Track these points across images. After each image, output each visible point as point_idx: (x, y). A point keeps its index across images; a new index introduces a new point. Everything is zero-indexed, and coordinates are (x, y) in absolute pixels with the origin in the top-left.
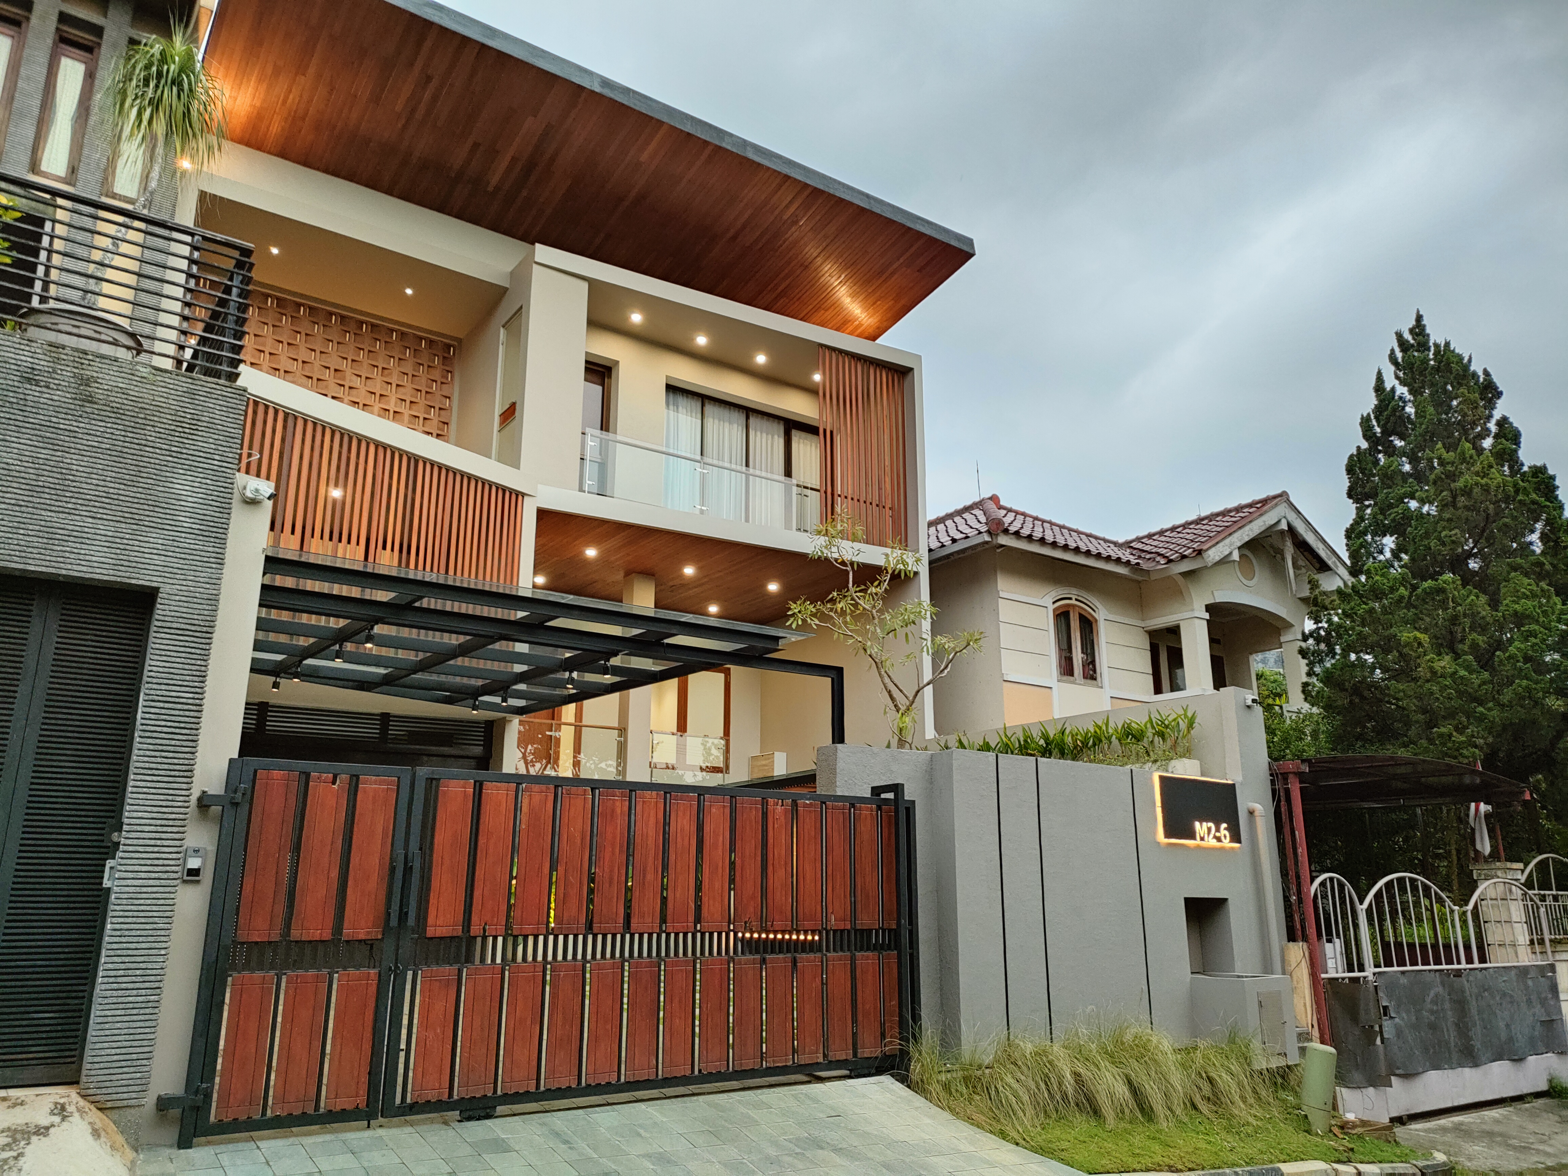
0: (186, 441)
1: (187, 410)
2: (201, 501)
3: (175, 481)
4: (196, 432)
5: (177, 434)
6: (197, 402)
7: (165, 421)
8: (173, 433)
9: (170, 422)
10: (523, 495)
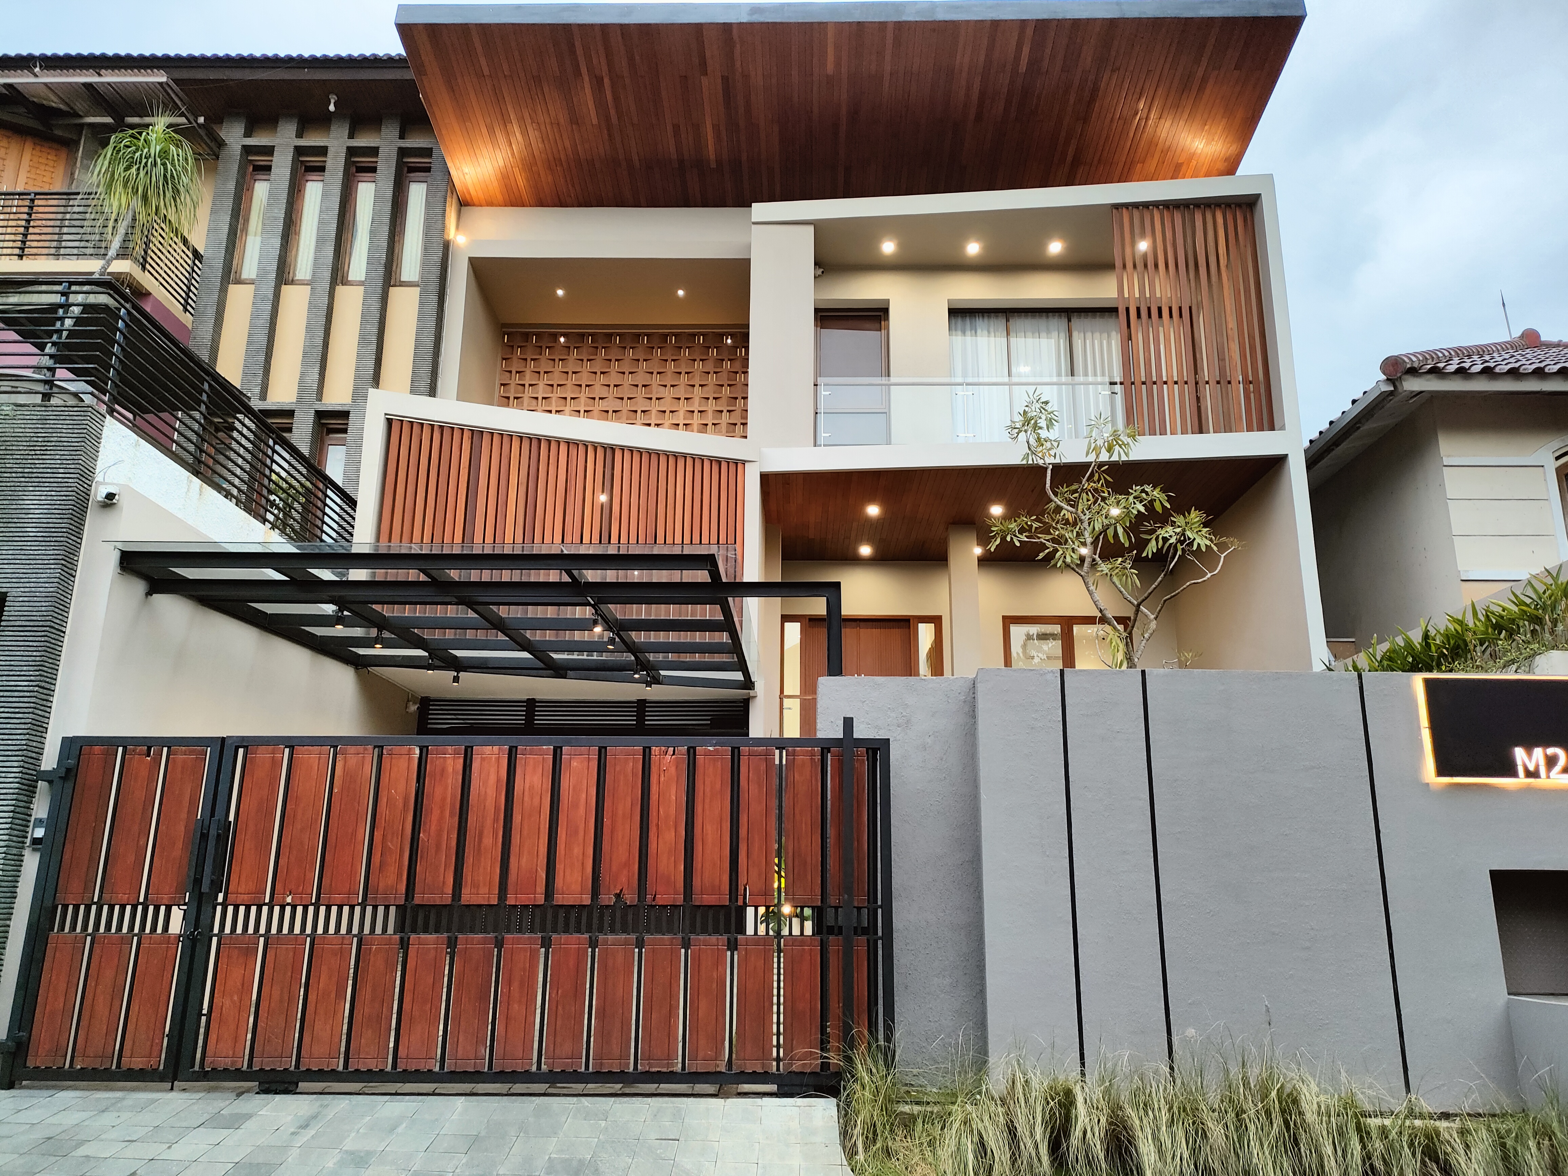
0: (37, 462)
1: (39, 435)
2: (45, 511)
3: (25, 498)
4: (45, 452)
5: (30, 457)
6: (47, 426)
7: (21, 448)
8: (26, 457)
9: (25, 448)
10: (743, 462)
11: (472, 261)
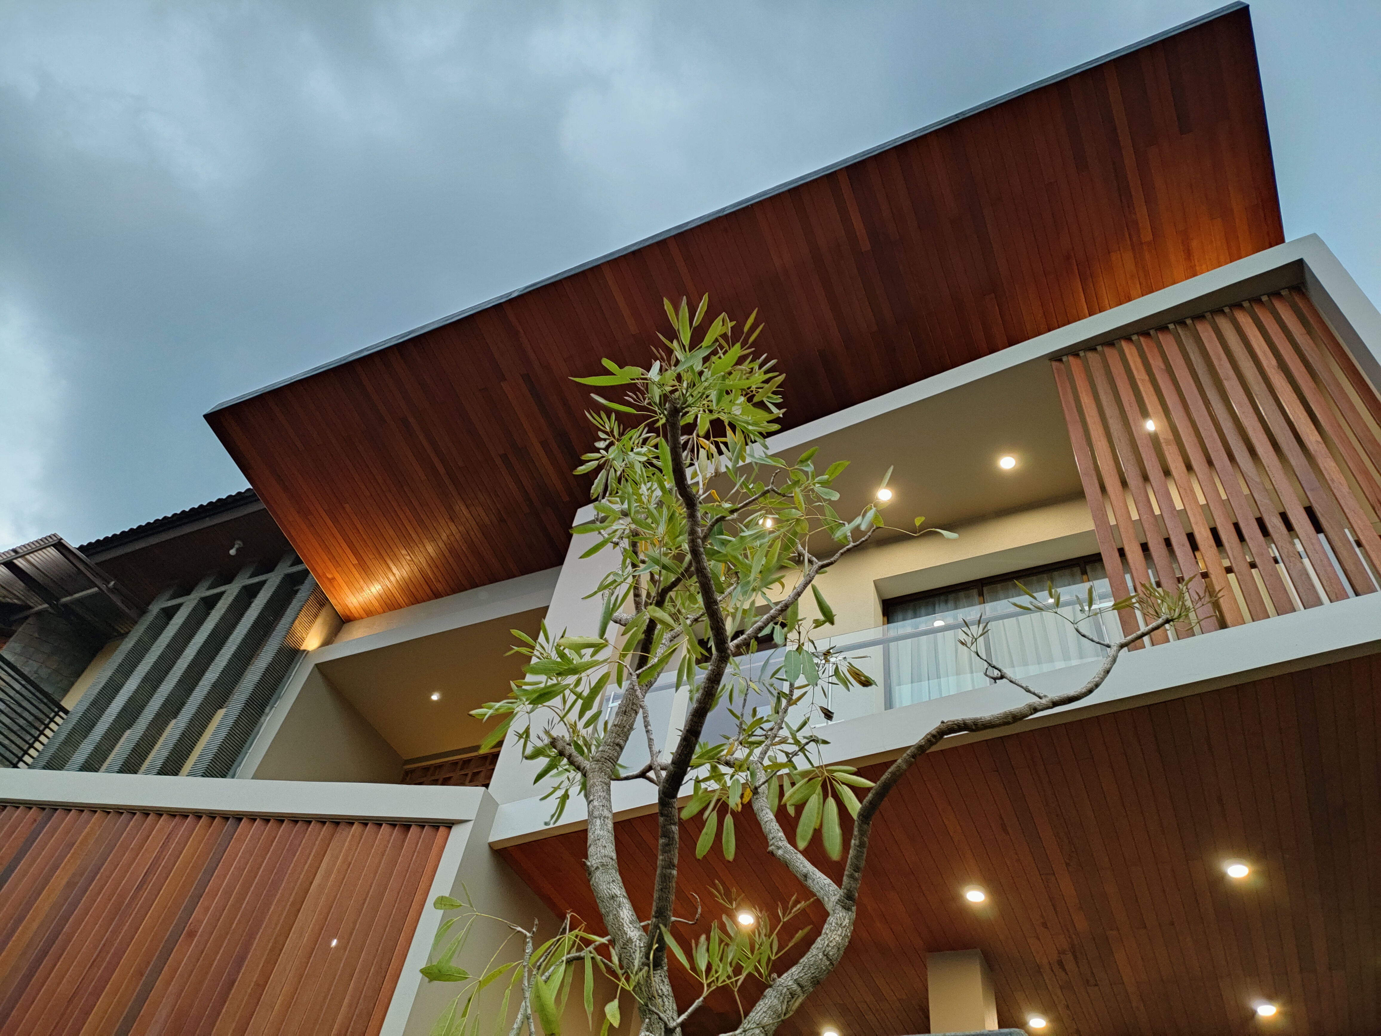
10: (449, 825)
11: (320, 667)
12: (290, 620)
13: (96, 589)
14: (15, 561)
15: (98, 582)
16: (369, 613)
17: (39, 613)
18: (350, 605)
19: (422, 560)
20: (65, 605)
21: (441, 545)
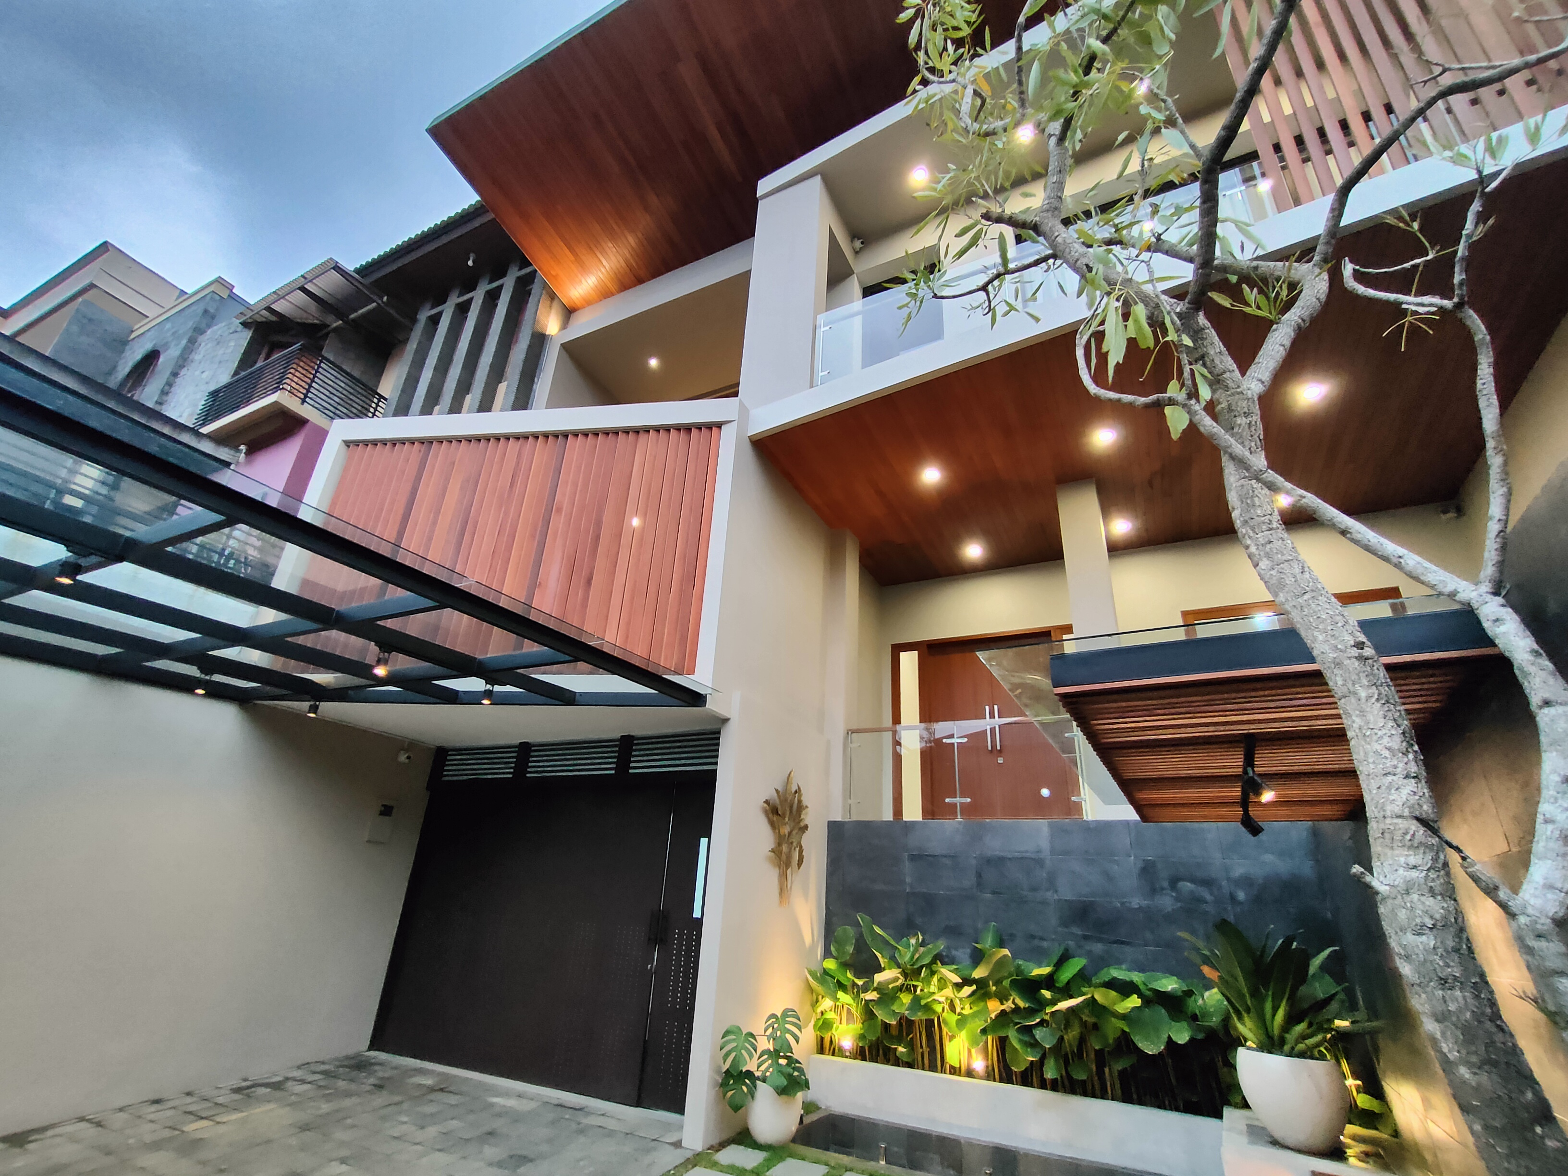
10: (719, 425)
11: (564, 346)
12: (533, 310)
13: (374, 304)
14: (306, 286)
15: (375, 298)
16: (588, 302)
17: (336, 330)
18: (573, 297)
19: (626, 252)
20: (354, 320)
21: (640, 235)
